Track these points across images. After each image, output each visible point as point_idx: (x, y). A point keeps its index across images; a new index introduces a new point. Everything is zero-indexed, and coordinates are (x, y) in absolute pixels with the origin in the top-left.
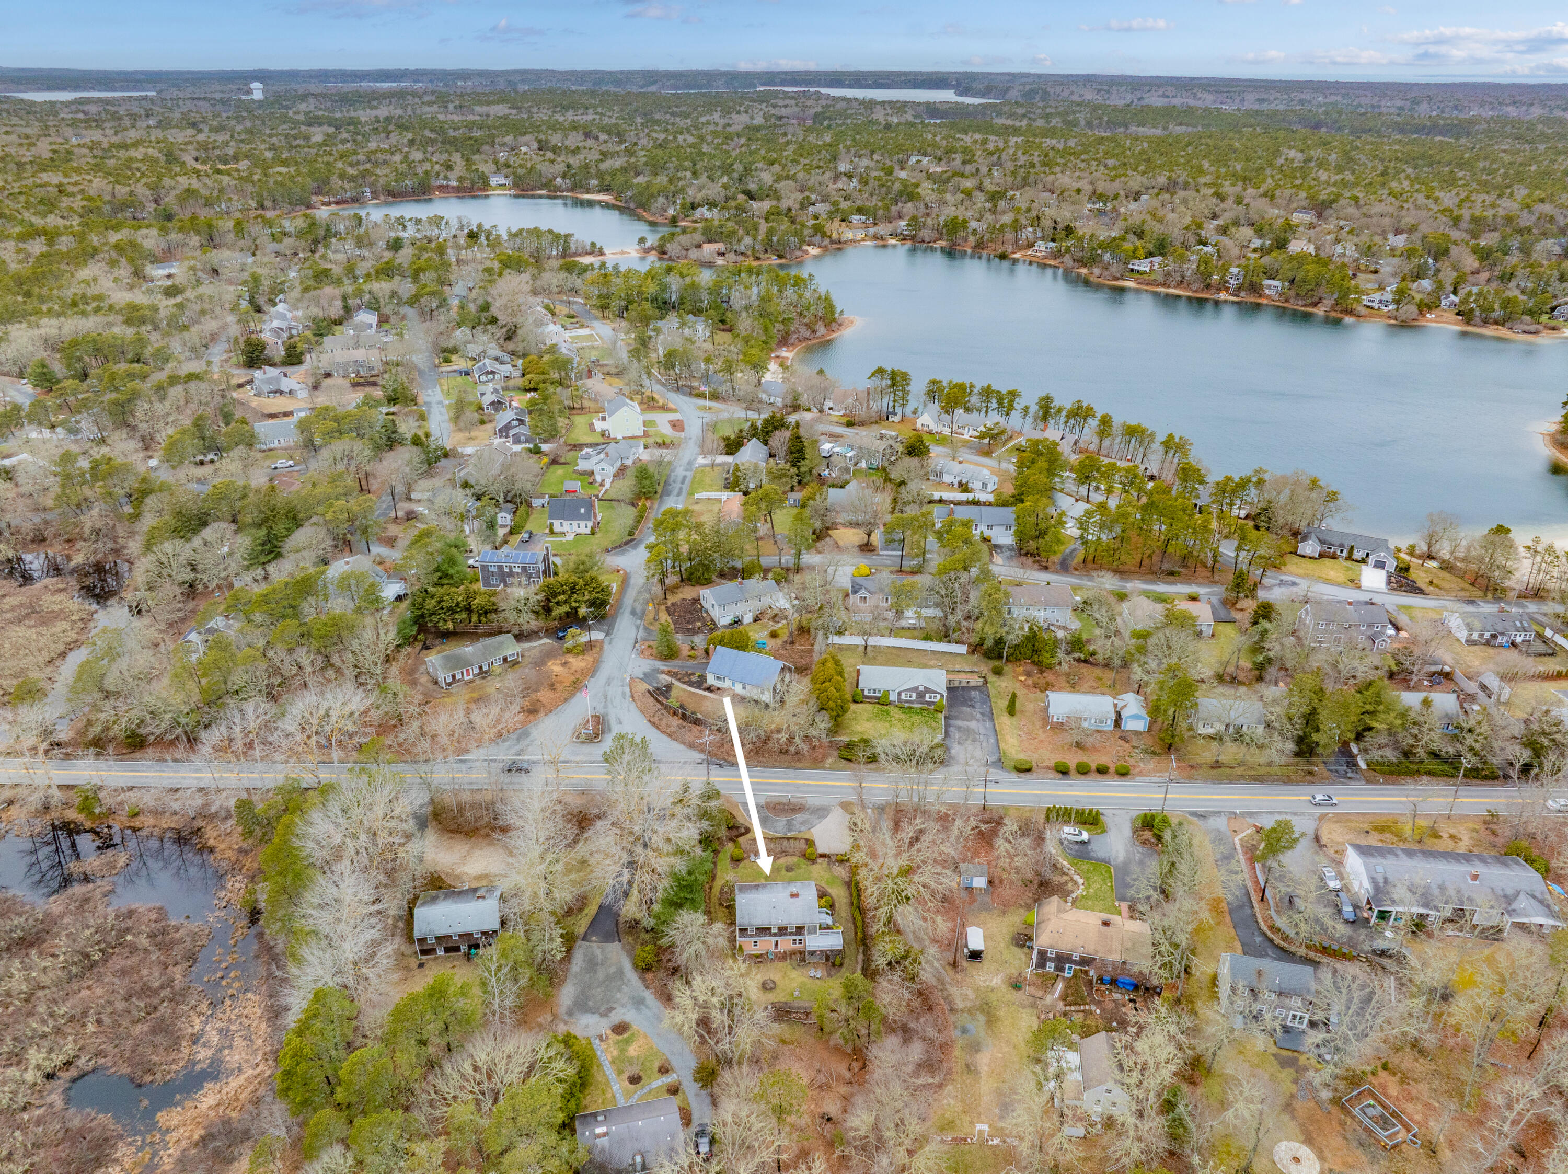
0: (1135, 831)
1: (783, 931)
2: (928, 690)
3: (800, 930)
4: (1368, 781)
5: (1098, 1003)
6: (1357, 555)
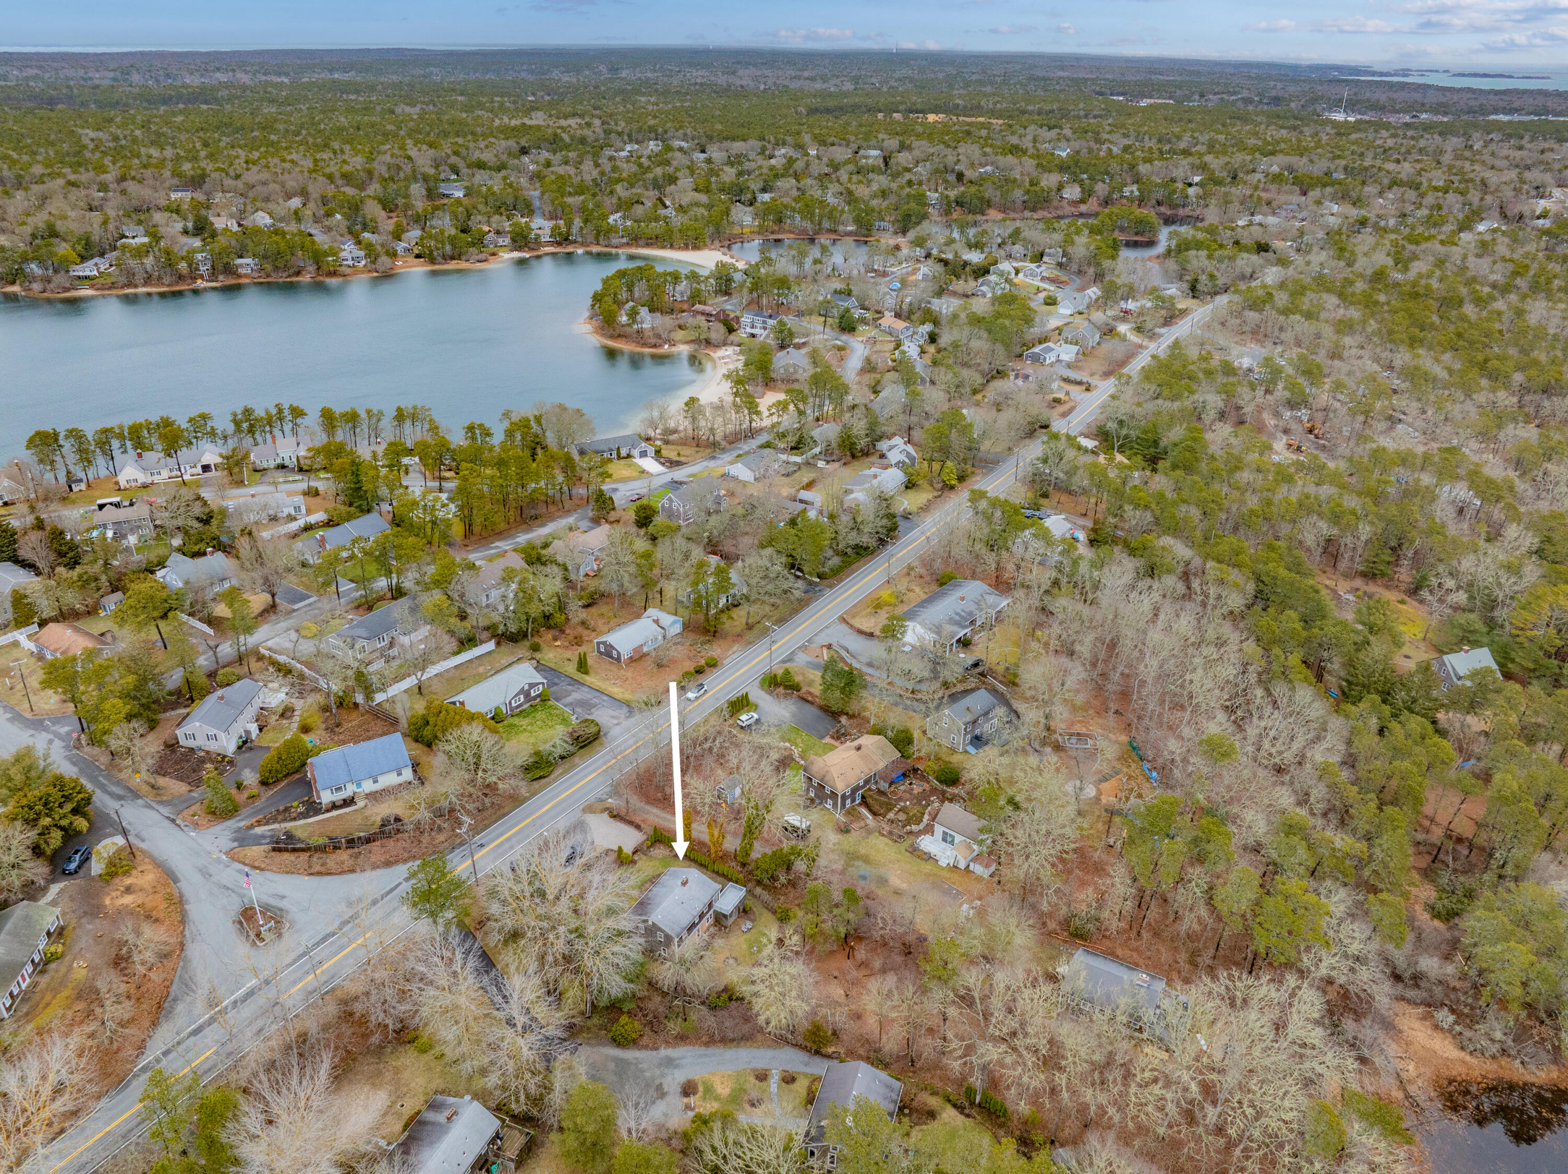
0: (771, 693)
1: (701, 916)
2: (532, 685)
3: (710, 906)
4: (831, 587)
5: (900, 799)
6: (624, 452)
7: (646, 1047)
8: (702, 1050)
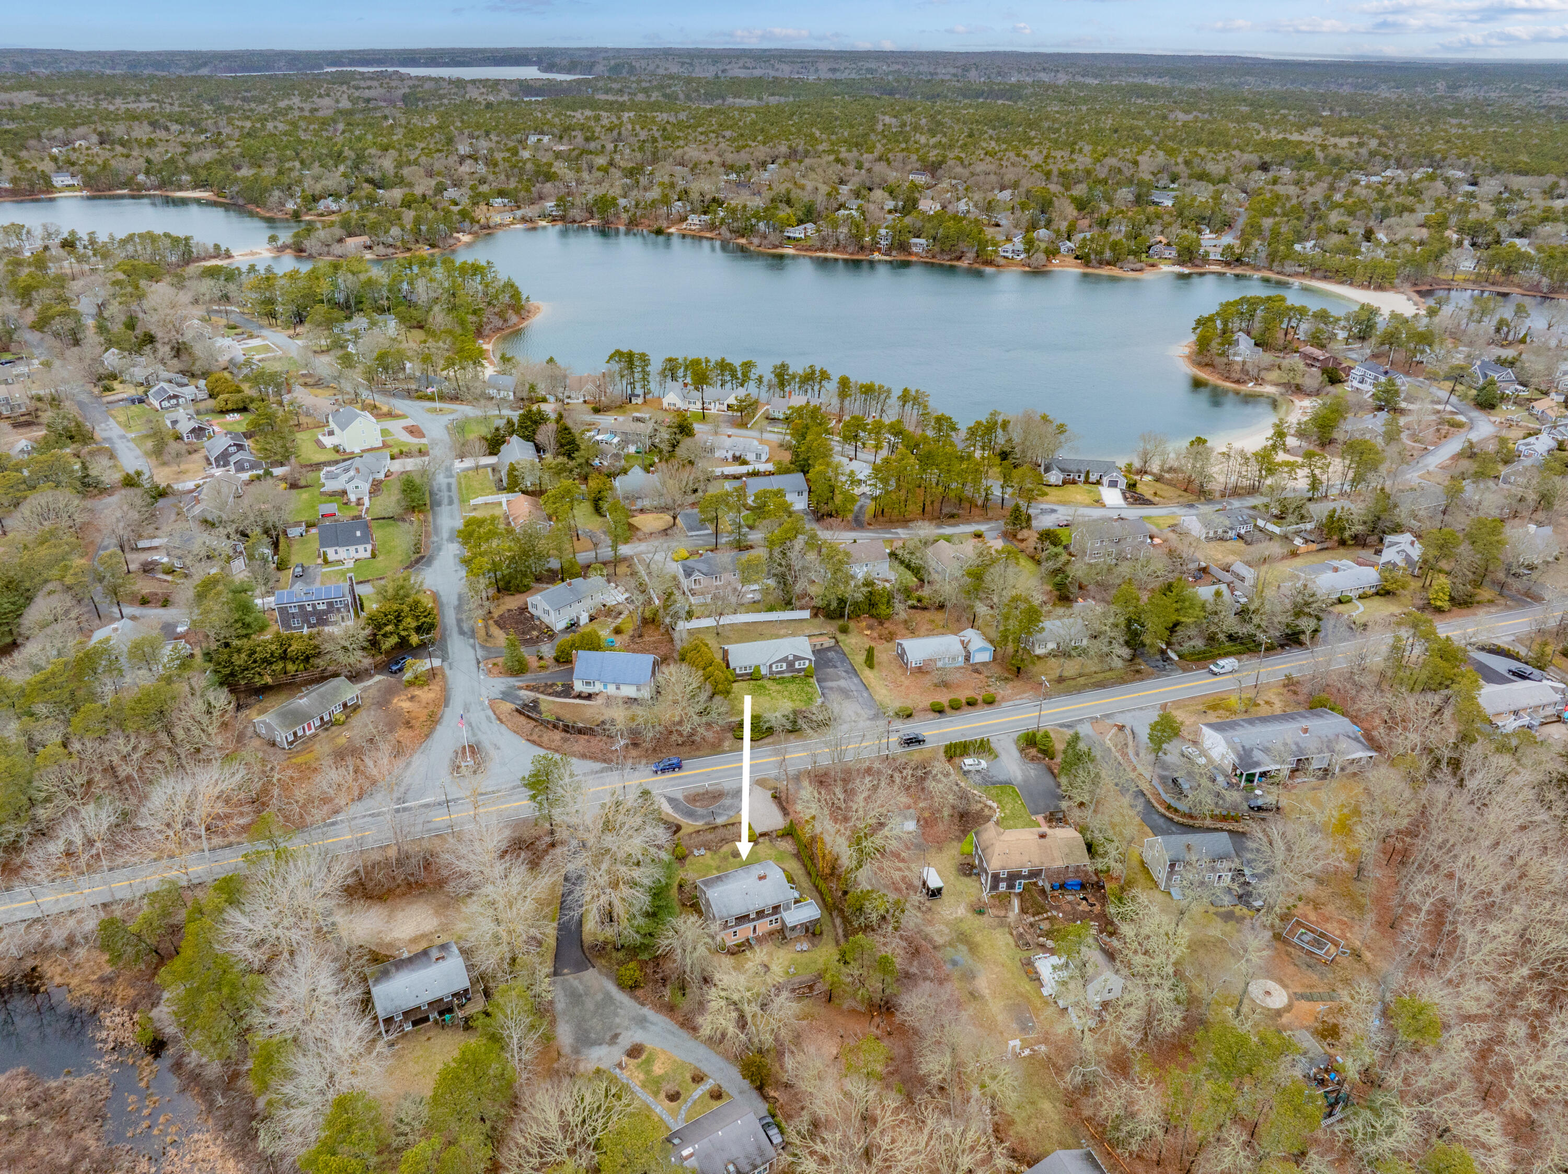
0: (1022, 751)
1: (760, 914)
2: (797, 658)
3: (776, 909)
4: (1185, 670)
5: (1057, 908)
6: (1093, 478)
7: (636, 998)
8: (675, 1028)
